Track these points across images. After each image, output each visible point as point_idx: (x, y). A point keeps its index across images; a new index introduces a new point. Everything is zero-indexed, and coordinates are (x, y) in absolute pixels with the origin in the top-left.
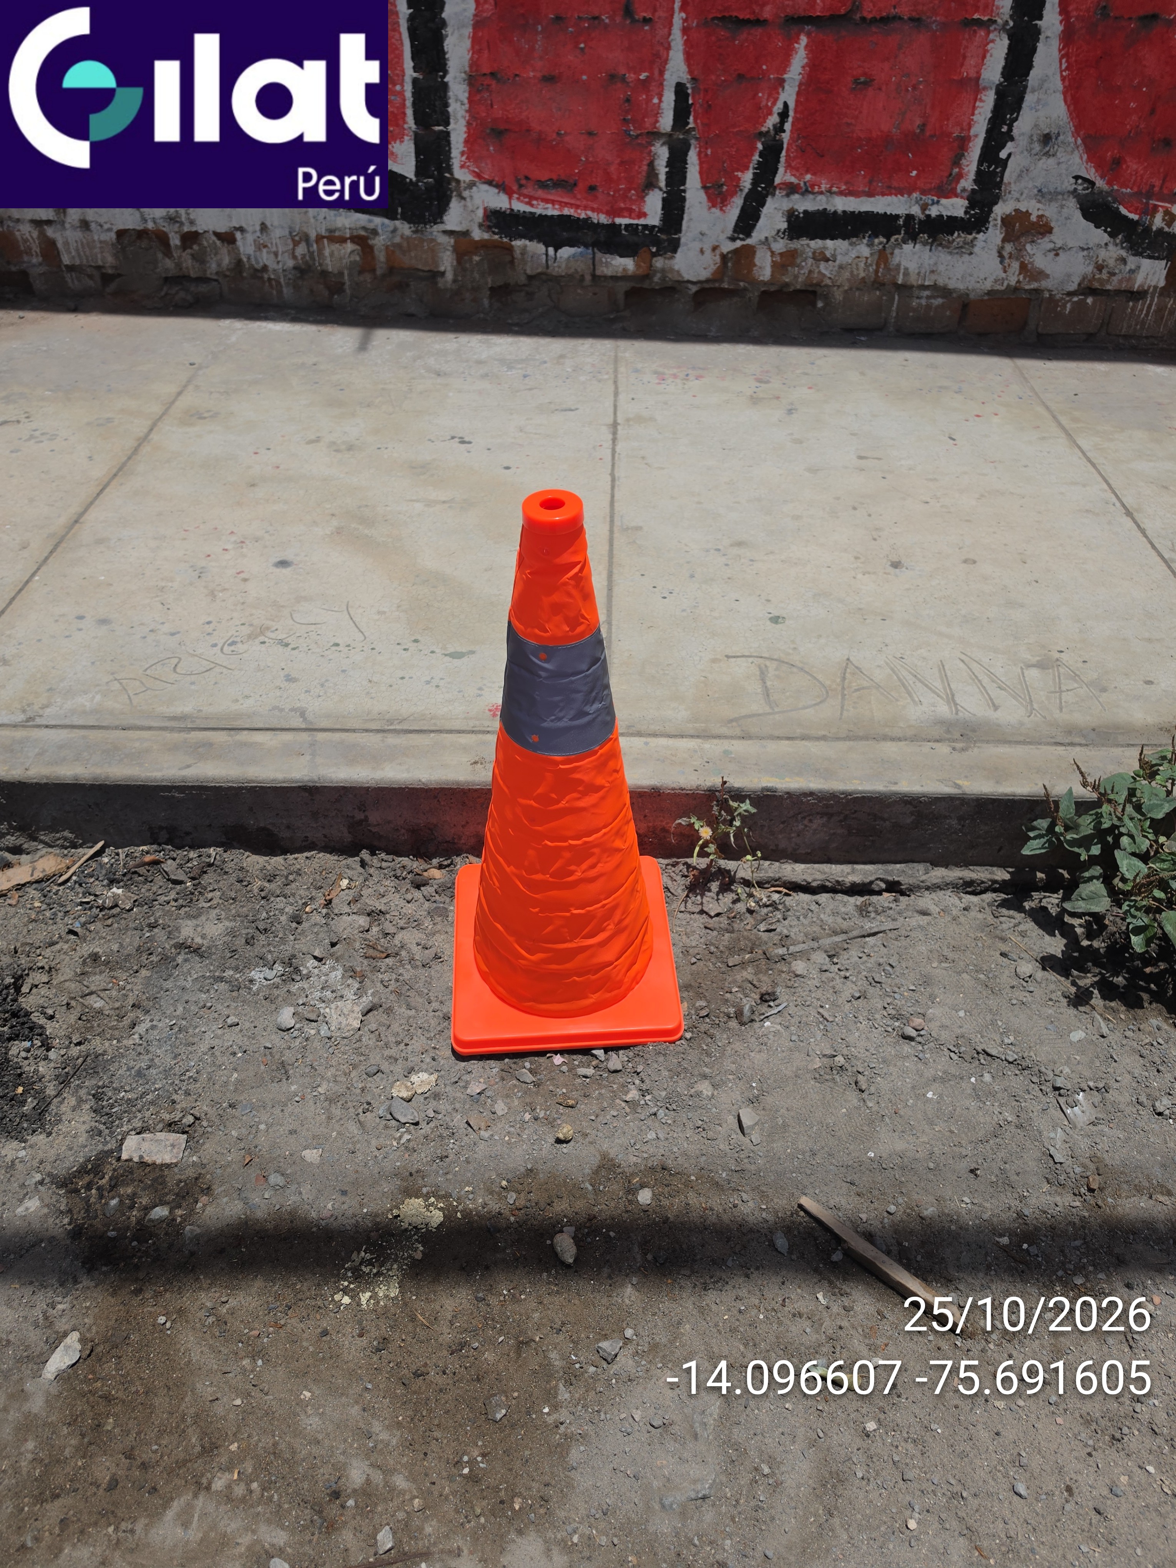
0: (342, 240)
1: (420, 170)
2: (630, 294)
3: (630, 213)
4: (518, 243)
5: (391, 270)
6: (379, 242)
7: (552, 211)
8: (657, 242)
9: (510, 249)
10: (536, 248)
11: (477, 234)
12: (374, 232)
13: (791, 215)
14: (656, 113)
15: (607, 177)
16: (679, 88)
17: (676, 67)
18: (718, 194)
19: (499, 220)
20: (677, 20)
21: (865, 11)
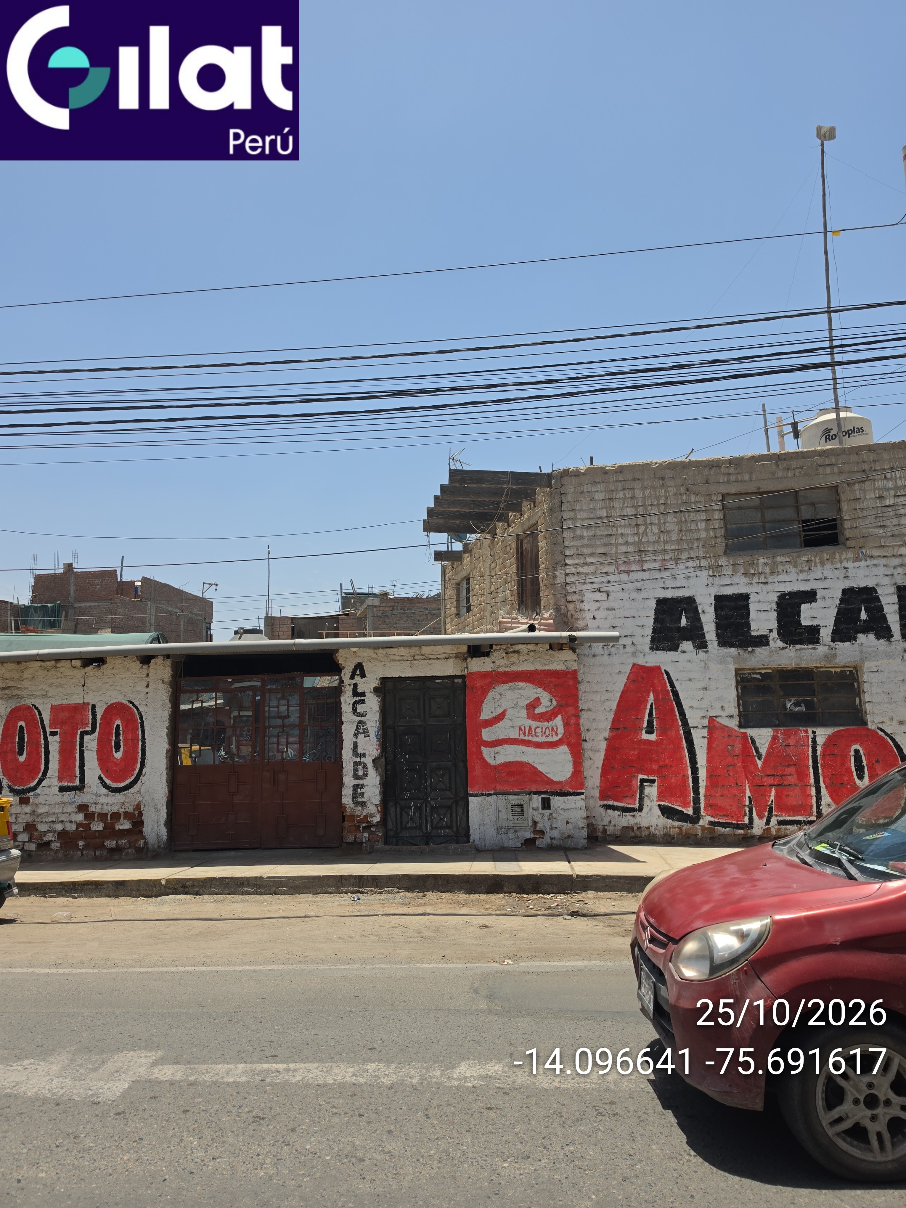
0: (675, 828)
1: (694, 813)
2: (742, 838)
3: (741, 821)
4: (716, 828)
5: (686, 834)
6: (684, 828)
7: (723, 821)
8: (748, 827)
9: (714, 829)
10: (720, 829)
11: (707, 826)
12: (683, 826)
13: (777, 821)
14: (745, 802)
15: (736, 814)
16: (749, 797)
17: (748, 794)
18: (761, 817)
19: (711, 823)
20: (747, 785)
21: (785, 783)
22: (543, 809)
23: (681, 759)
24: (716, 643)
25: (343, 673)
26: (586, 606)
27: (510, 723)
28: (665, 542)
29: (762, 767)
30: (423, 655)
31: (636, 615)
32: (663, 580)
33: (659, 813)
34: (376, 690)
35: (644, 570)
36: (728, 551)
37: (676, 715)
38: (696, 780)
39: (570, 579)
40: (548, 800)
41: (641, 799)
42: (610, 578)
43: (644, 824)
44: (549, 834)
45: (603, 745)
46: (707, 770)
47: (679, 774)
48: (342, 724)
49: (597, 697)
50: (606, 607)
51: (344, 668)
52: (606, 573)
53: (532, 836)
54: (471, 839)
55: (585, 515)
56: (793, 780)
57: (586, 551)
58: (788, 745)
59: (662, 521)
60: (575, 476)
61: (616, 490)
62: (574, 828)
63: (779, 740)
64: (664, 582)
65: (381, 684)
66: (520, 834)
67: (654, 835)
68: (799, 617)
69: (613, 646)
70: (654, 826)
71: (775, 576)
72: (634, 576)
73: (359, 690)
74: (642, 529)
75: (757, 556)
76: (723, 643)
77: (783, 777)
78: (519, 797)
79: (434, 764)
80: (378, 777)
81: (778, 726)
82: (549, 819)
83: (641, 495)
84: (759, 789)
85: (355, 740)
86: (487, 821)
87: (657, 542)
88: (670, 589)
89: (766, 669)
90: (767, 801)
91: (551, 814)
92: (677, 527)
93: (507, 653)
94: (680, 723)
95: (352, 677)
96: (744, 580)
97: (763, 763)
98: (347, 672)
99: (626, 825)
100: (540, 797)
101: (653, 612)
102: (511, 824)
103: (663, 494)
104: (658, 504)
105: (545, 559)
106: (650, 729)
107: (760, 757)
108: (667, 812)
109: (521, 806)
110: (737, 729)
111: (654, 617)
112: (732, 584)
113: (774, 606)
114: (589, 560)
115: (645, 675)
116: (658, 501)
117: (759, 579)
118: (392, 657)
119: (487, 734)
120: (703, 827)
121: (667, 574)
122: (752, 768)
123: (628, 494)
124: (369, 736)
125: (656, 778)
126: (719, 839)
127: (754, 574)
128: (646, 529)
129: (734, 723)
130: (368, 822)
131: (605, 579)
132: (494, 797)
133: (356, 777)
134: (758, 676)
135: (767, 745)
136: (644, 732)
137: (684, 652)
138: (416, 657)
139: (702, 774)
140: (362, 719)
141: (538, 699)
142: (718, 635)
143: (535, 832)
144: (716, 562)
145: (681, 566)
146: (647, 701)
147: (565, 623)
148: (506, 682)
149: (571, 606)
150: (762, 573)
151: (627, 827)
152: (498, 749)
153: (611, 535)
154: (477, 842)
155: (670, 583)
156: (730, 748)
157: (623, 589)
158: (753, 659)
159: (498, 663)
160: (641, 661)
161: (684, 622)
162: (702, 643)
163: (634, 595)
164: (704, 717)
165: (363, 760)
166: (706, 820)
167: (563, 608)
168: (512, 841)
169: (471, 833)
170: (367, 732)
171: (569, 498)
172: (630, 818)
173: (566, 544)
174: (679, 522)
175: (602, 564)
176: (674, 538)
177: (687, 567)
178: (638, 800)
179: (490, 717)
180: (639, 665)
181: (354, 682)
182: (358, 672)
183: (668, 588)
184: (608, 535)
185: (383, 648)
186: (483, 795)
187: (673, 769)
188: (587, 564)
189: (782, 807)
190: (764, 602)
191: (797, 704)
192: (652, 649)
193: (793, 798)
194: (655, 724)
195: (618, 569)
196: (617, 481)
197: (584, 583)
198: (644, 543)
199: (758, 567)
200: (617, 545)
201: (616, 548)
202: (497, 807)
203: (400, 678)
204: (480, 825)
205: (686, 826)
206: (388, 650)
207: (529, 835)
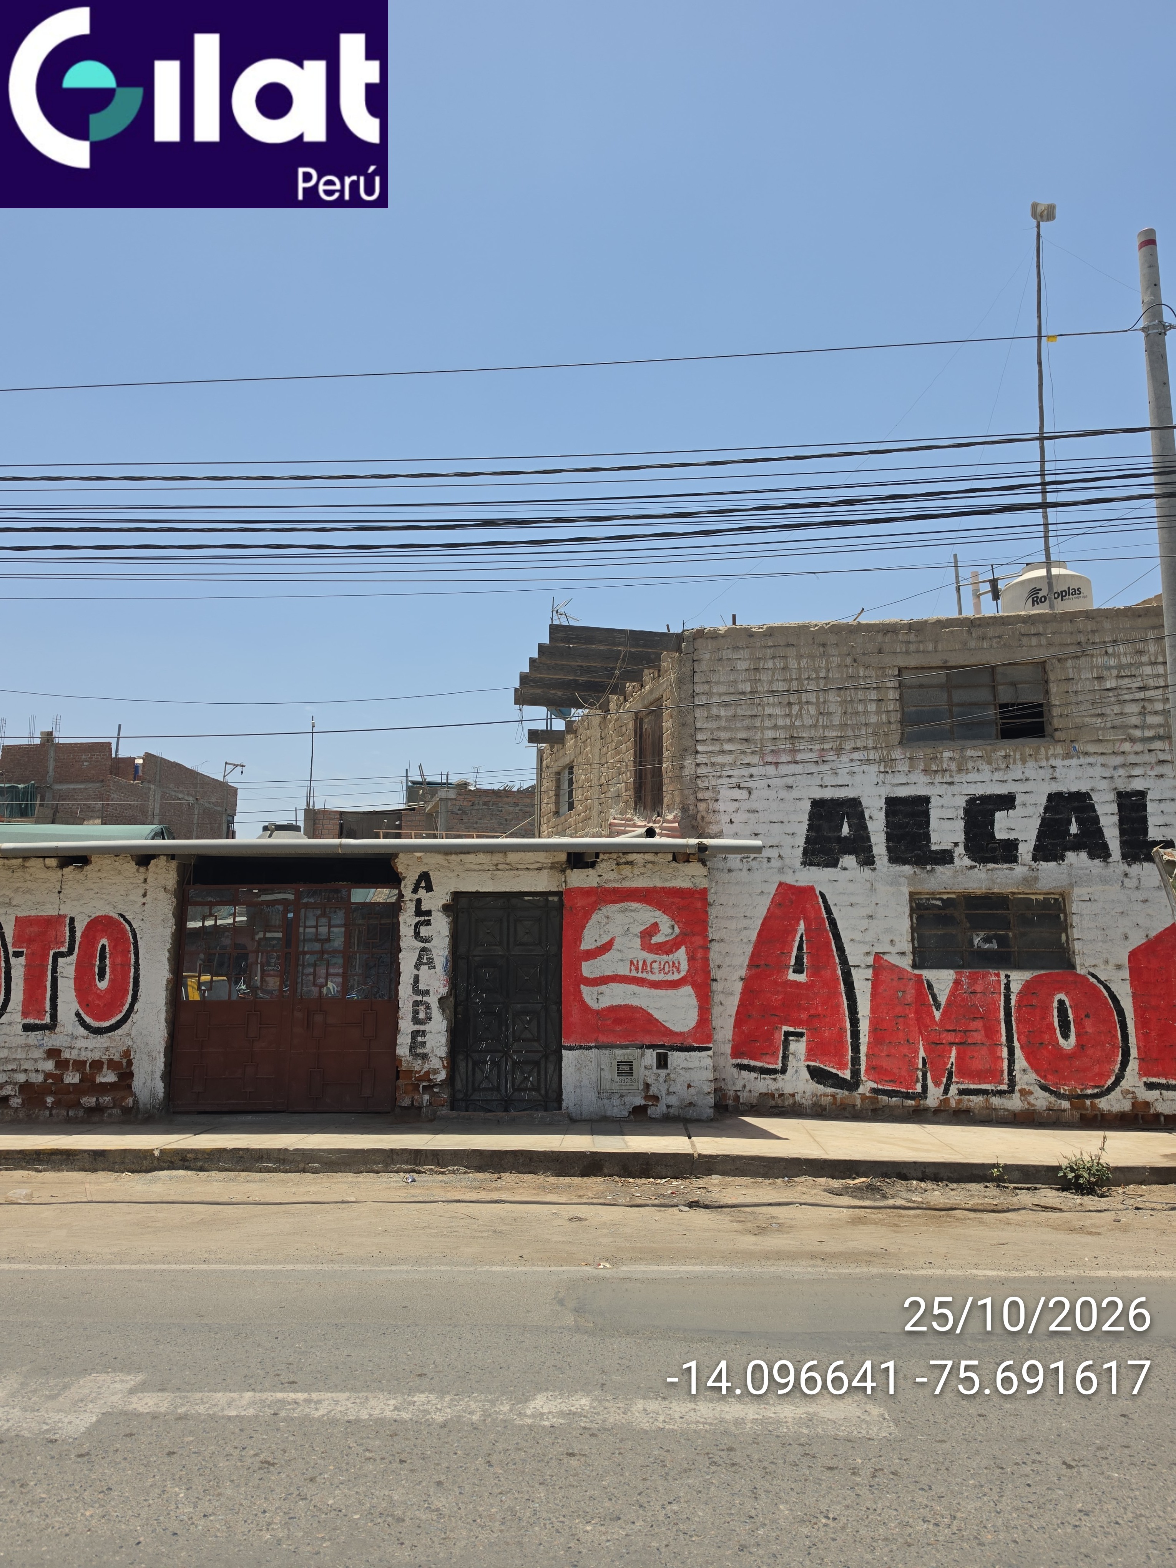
0: (828, 1096)
1: (852, 1078)
2: (913, 1111)
3: (912, 1089)
4: (880, 1097)
5: (841, 1104)
6: (838, 1097)
7: (889, 1088)
8: (921, 1097)
9: (877, 1099)
10: (885, 1098)
11: (868, 1094)
12: (838, 1093)
13: (958, 1089)
14: (918, 1064)
15: (905, 1080)
16: (923, 1058)
17: (922, 1053)
18: (937, 1084)
19: (874, 1091)
20: (921, 1043)
21: (969, 1041)
22: (658, 1068)
23: (839, 1006)
24: (886, 858)
25: (403, 885)
26: (721, 806)
27: (619, 956)
28: (825, 727)
29: (941, 1020)
30: (508, 864)
31: (785, 820)
32: (821, 776)
33: (808, 1076)
34: (446, 908)
35: (796, 762)
36: (905, 741)
37: (832, 950)
38: (855, 1034)
39: (701, 771)
40: (665, 1056)
41: (785, 1058)
42: (753, 770)
43: (788, 1090)
44: (665, 1100)
45: (739, 987)
46: (870, 1022)
47: (834, 1025)
48: (400, 951)
49: (732, 925)
50: (747, 809)
51: (405, 878)
52: (748, 764)
53: (643, 1102)
54: (564, 1105)
55: (723, 689)
56: (980, 1037)
57: (724, 735)
58: (974, 992)
59: (822, 700)
60: (712, 638)
61: (764, 659)
62: (698, 1093)
63: (962, 986)
64: (822, 779)
65: (453, 900)
66: (627, 1099)
67: (800, 1105)
68: (993, 827)
69: (755, 858)
70: (801, 1091)
71: (963, 774)
72: (784, 769)
73: (424, 908)
74: (796, 708)
75: (941, 749)
76: (895, 858)
77: (967, 1033)
78: (628, 1051)
79: (519, 1006)
80: (445, 1022)
81: (962, 967)
82: (665, 1081)
83: (796, 666)
84: (936, 1048)
85: (416, 972)
86: (585, 1082)
87: (815, 726)
88: (829, 787)
89: (948, 893)
90: (946, 1064)
91: (669, 1074)
92: (840, 708)
93: (618, 864)
94: (837, 961)
95: (415, 891)
96: (923, 779)
97: (942, 1015)
98: (409, 883)
99: (764, 1091)
100: (655, 1052)
101: (807, 817)
102: (616, 1087)
103: (824, 665)
104: (818, 678)
105: (671, 744)
106: (799, 968)
107: (938, 1006)
108: (817, 1074)
109: (630, 1063)
110: (909, 969)
111: (808, 822)
112: (908, 784)
113: (961, 813)
114: (727, 747)
115: (794, 897)
116: (817, 674)
117: (943, 777)
118: (468, 866)
119: (588, 969)
120: (863, 1095)
121: (826, 767)
122: (928, 1021)
123: (780, 664)
124: (434, 968)
125: (804, 1031)
126: (883, 1111)
127: (936, 772)
128: (800, 710)
129: (906, 962)
130: (430, 1080)
131: (746, 772)
132: (595, 1051)
133: (416, 1020)
134: (939, 903)
135: (947, 991)
136: (791, 970)
137: (845, 869)
138: (500, 867)
139: (864, 1026)
140: (427, 945)
141: (656, 925)
142: (888, 849)
143: (647, 1098)
144: (889, 754)
145: (845, 758)
146: (796, 930)
147: (693, 827)
148: (614, 902)
149: (702, 806)
150: (946, 770)
151: (766, 1094)
152: (603, 988)
153: (756, 716)
154: (572, 1109)
155: (829, 780)
156: (900, 994)
157: (769, 786)
158: (932, 880)
159: (605, 877)
160: (790, 879)
161: (845, 830)
162: (868, 857)
163: (783, 794)
164: (868, 953)
165: (425, 999)
166: (867, 1086)
167: (691, 807)
168: (617, 1109)
169: (564, 1097)
170: (432, 962)
171: (704, 666)
172: (770, 1082)
173: (698, 725)
174: (844, 702)
175: (743, 752)
176: (836, 721)
177: (852, 760)
178: (780, 1058)
179: (593, 947)
180: (786, 884)
181: (417, 897)
182: (423, 884)
183: (826, 786)
184: (752, 716)
185: (457, 853)
186: (581, 1048)
187: (827, 1020)
188: (723, 752)
189: (965, 1072)
190: (948, 808)
191: (987, 940)
192: (804, 864)
193: (980, 1062)
194: (805, 960)
195: (763, 760)
196: (765, 647)
197: (720, 777)
198: (797, 727)
199: (942, 763)
200: (763, 728)
201: (762, 733)
202: (599, 1065)
203: (477, 893)
204: (575, 1087)
205: (841, 1093)
206: (462, 856)
207: (639, 1101)
